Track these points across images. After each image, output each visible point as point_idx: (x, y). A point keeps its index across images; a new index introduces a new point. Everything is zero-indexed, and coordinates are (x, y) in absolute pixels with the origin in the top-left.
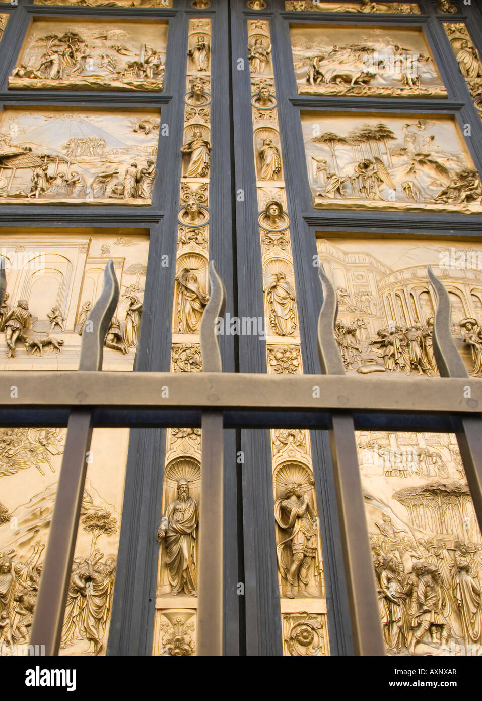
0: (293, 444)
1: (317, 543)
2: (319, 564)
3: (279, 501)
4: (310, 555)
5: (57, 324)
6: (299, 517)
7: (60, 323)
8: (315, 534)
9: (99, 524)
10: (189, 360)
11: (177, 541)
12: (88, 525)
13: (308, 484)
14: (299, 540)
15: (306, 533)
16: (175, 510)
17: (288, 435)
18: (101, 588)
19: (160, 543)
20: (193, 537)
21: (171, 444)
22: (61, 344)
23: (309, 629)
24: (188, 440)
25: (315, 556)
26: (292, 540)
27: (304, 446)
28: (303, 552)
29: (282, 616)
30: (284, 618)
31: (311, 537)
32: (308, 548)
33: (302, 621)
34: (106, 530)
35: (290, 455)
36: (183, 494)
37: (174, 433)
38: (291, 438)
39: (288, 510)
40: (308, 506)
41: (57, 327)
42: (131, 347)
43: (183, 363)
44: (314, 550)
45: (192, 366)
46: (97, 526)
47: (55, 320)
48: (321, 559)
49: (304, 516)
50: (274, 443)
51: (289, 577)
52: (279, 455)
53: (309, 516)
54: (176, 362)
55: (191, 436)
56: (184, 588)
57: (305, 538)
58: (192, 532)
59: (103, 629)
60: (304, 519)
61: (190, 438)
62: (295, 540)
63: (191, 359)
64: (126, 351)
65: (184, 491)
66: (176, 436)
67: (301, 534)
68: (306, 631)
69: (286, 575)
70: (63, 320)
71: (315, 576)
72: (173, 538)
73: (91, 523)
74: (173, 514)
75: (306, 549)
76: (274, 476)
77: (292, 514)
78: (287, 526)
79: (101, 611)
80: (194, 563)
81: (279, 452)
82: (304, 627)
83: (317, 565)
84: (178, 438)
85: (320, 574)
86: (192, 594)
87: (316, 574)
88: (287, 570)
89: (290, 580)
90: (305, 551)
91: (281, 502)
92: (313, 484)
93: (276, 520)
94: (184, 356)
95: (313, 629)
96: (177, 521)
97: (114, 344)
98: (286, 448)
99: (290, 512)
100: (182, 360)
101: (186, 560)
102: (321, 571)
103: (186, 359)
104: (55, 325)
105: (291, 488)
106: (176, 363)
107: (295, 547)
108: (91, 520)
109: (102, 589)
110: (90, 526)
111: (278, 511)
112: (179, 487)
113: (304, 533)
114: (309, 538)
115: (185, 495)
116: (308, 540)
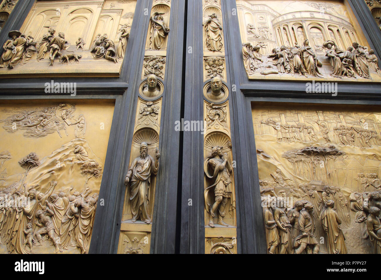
0: (218, 120)
1: (232, 188)
2: (233, 203)
3: (208, 159)
4: (227, 196)
5: (80, 47)
6: (220, 171)
7: (82, 46)
8: (231, 182)
9: (90, 170)
10: (154, 66)
11: (137, 185)
12: (84, 171)
13: (227, 147)
14: (220, 187)
15: (225, 182)
16: (137, 164)
17: (215, 115)
18: (88, 213)
19: (127, 185)
20: (148, 182)
21: (139, 119)
22: (79, 58)
23: (224, 249)
24: (150, 117)
25: (230, 197)
26: (215, 186)
27: (226, 122)
28: (223, 195)
29: (206, 240)
30: (207, 241)
31: (228, 184)
32: (226, 192)
33: (220, 243)
34: (95, 175)
35: (216, 128)
36: (143, 153)
37: (141, 112)
38: (217, 117)
39: (213, 165)
40: (227, 163)
41: (80, 49)
42: (120, 58)
43: (150, 68)
44: (230, 193)
45: (156, 70)
46: (89, 172)
47: (79, 45)
48: (234, 199)
49: (224, 170)
50: (205, 120)
51: (212, 212)
52: (209, 127)
53: (227, 170)
54: (146, 67)
55: (152, 114)
56: (140, 217)
57: (224, 185)
58: (148, 179)
59: (87, 240)
60: (224, 172)
61: (151, 115)
62: (217, 187)
63: (155, 65)
64: (116, 61)
65: (144, 151)
66: (142, 114)
67: (221, 182)
68: (222, 250)
69: (210, 210)
70: (84, 45)
71: (229, 211)
72: (134, 183)
73: (86, 170)
74: (136, 166)
75: (224, 193)
76: (205, 142)
77: (216, 169)
78: (213, 177)
79: (87, 229)
80: (148, 200)
81: (209, 126)
82: (220, 248)
83: (231, 203)
84: (144, 115)
85: (233, 210)
86: (145, 221)
87: (231, 210)
88: (210, 208)
89: (213, 214)
90: (223, 194)
91: (209, 160)
92: (231, 147)
93: (205, 172)
94: (151, 63)
95: (226, 248)
96: (138, 172)
97: (110, 57)
98: (213, 123)
99: (215, 167)
100: (150, 66)
101: (142, 199)
102: (234, 208)
103: (152, 66)
104: (79, 48)
105: (216, 150)
106: (146, 69)
107: (217, 191)
108: (86, 168)
109: (88, 215)
110: (85, 172)
111: (206, 166)
112: (141, 148)
113: (223, 182)
114: (227, 185)
115: (145, 153)
116: (226, 186)
